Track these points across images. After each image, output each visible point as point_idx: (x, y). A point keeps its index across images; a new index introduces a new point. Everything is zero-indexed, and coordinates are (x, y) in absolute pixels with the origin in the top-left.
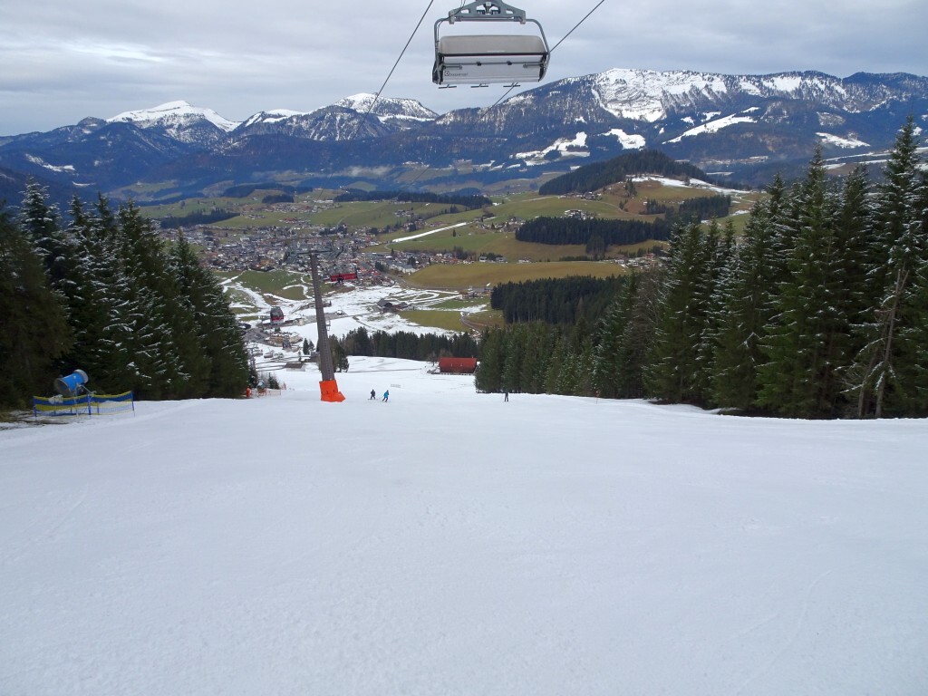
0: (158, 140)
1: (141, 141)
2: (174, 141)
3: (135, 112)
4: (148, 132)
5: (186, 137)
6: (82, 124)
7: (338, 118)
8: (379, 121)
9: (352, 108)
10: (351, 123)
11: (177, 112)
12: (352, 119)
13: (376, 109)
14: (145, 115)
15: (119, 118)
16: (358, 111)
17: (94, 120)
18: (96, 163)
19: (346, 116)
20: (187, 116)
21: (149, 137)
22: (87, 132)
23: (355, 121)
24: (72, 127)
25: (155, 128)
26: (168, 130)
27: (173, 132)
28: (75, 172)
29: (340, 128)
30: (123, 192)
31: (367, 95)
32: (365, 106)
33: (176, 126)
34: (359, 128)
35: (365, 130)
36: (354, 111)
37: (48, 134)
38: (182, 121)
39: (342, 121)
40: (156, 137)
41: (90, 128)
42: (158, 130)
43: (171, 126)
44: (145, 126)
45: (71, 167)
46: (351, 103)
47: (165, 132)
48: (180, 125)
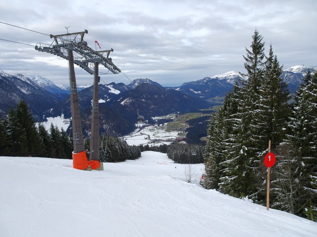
0: (224, 83)
1: (219, 84)
2: (228, 84)
3: (219, 75)
4: (221, 81)
5: (232, 82)
6: (204, 79)
7: (286, 75)
8: (302, 75)
9: (292, 71)
10: (290, 77)
11: (231, 75)
12: (291, 75)
13: (302, 71)
14: (221, 76)
15: (214, 77)
16: (294, 72)
17: (207, 78)
18: (206, 91)
19: (289, 74)
20: (234, 76)
21: (221, 83)
22: (205, 81)
23: (292, 76)
24: (202, 80)
25: (224, 80)
26: (227, 80)
27: (229, 81)
28: (201, 93)
29: (286, 78)
30: (212, 99)
31: (299, 66)
32: (298, 70)
33: (230, 79)
34: (293, 78)
35: (296, 79)
36: (293, 73)
37: (196, 82)
38: (232, 77)
39: (287, 76)
40: (223, 82)
41: (206, 80)
42: (225, 80)
43: (228, 79)
44: (221, 79)
45: (200, 92)
46: (292, 69)
47: (226, 81)
48: (231, 78)
